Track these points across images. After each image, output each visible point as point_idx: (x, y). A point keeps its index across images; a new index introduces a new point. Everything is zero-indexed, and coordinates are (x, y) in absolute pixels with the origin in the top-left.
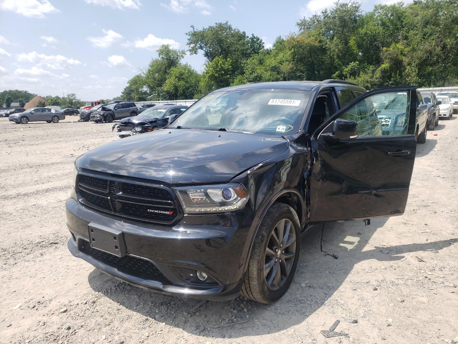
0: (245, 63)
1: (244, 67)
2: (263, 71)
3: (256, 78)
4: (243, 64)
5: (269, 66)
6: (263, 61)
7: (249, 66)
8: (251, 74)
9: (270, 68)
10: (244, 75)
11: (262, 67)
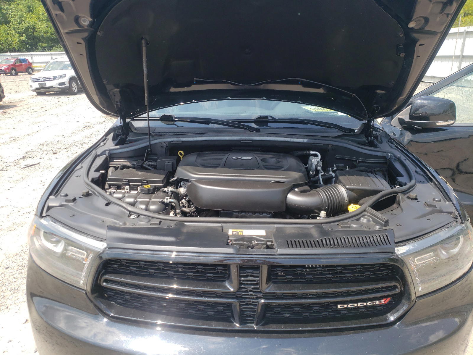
0: (7, 9)
1: (7, 14)
2: (35, 20)
3: (28, 29)
4: (4, 9)
5: (43, 15)
6: (33, 8)
7: (16, 13)
8: (19, 24)
9: (44, 17)
10: (10, 24)
11: (34, 16)
